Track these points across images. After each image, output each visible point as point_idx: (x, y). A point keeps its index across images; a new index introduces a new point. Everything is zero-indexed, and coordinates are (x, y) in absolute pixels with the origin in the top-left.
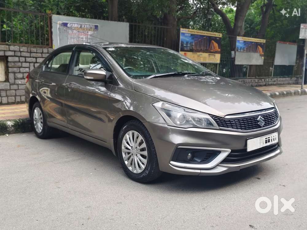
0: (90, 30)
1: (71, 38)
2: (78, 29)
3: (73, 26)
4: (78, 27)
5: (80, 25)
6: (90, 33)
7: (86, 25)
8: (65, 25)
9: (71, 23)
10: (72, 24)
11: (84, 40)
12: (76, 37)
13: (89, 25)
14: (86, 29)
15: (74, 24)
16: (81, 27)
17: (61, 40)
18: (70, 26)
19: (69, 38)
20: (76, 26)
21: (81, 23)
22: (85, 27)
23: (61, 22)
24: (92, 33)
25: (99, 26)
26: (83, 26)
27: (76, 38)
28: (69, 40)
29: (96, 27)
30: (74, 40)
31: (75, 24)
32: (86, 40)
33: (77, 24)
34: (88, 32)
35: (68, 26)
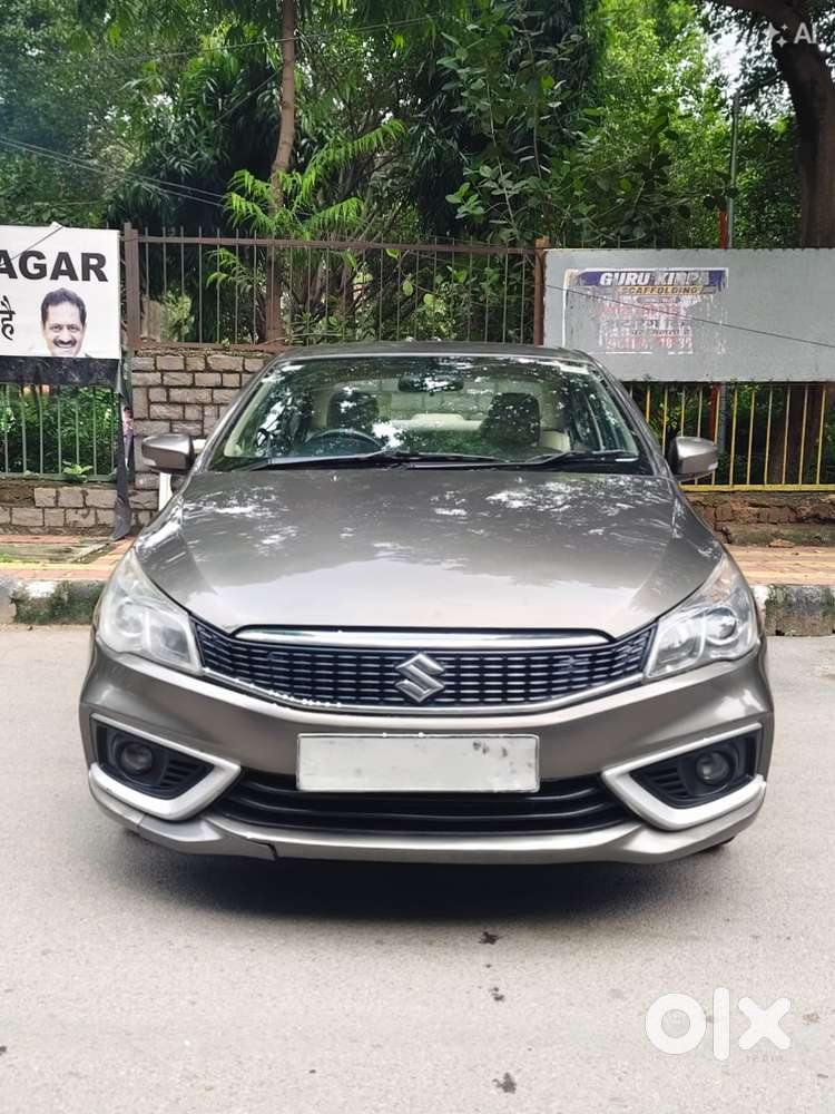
0: (686, 291)
1: (610, 323)
2: (639, 291)
3: (621, 282)
4: (640, 282)
5: (647, 276)
6: (687, 301)
7: (672, 275)
8: (592, 278)
9: (613, 273)
10: (617, 275)
11: (662, 327)
12: (630, 318)
13: (687, 272)
14: (670, 289)
15: (623, 275)
16: (652, 282)
17: (572, 332)
18: (609, 282)
19: (604, 324)
20: (630, 280)
21: (653, 270)
22: (670, 282)
23: (576, 272)
24: (695, 302)
25: (727, 274)
26: (660, 279)
27: (629, 324)
28: (601, 332)
29: (716, 278)
30: (623, 329)
31: (629, 275)
32: (670, 328)
33: (638, 273)
34: (678, 300)
35: (602, 282)
